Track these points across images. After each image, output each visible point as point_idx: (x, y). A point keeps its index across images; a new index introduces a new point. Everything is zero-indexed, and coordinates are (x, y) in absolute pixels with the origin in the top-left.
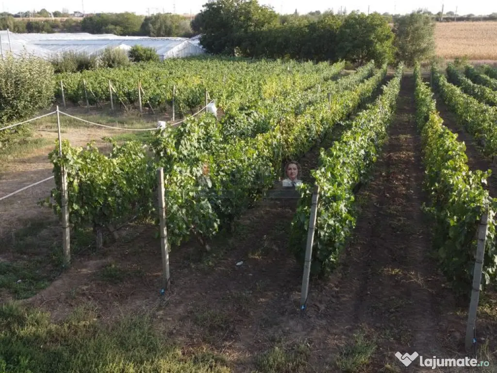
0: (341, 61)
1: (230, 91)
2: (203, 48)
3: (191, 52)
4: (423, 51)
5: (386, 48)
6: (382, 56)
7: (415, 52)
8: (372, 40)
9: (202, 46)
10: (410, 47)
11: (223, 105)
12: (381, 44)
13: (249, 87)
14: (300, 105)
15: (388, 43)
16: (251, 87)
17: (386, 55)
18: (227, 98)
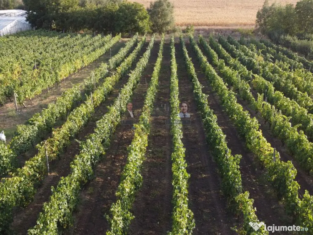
0: (118, 35)
1: (33, 85)
2: (29, 23)
3: (20, 27)
4: (168, 23)
5: (145, 24)
6: (143, 29)
7: (164, 24)
8: (136, 20)
9: (28, 22)
10: (160, 21)
11: (29, 96)
12: (142, 22)
13: (48, 78)
14: (77, 94)
15: (146, 21)
16: (50, 77)
17: (145, 28)
18: (31, 91)
